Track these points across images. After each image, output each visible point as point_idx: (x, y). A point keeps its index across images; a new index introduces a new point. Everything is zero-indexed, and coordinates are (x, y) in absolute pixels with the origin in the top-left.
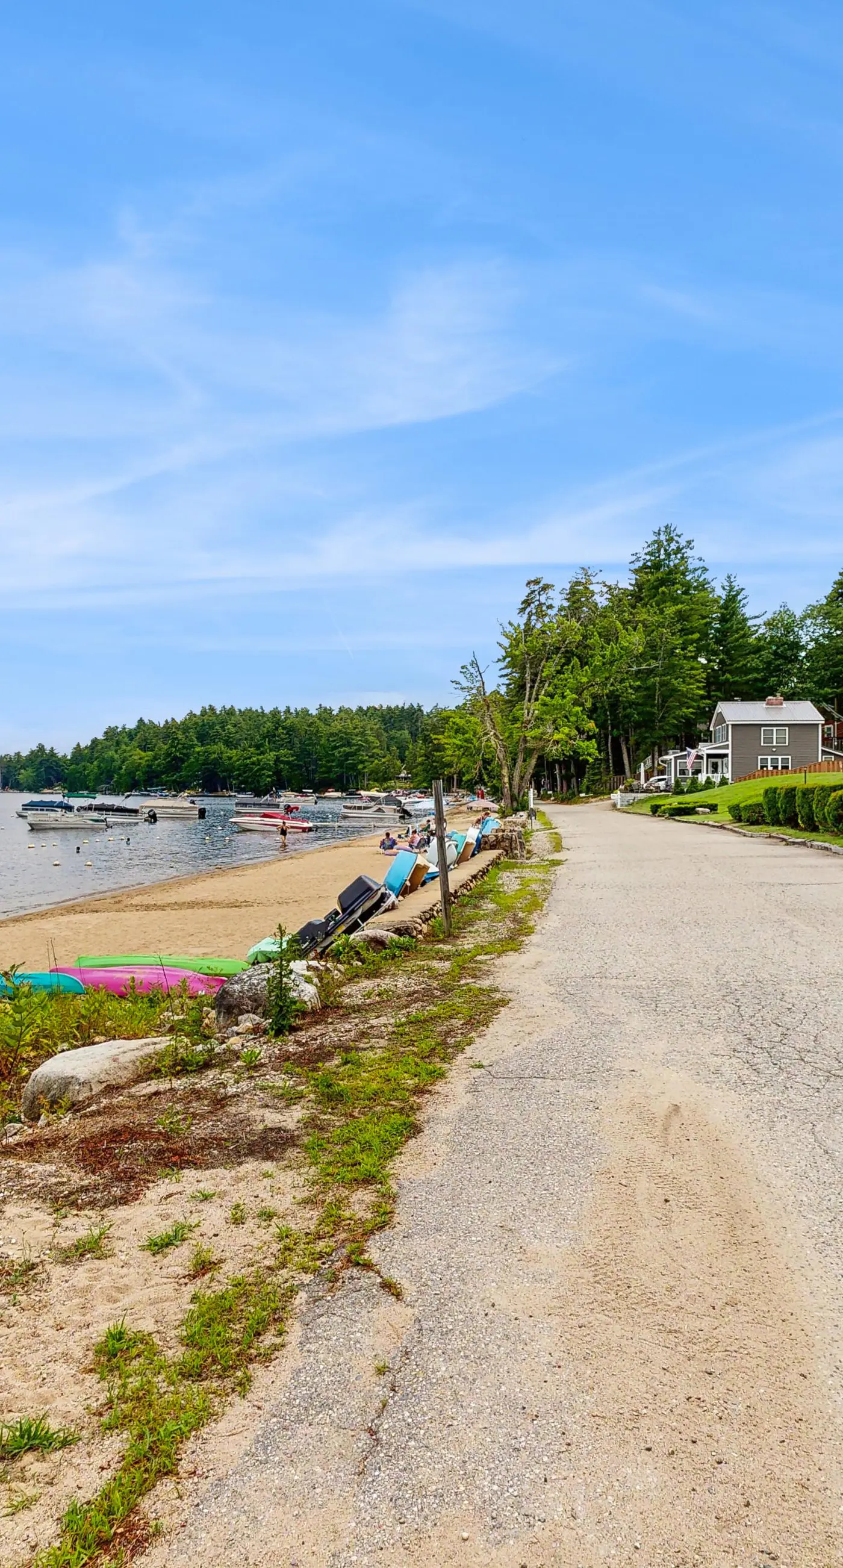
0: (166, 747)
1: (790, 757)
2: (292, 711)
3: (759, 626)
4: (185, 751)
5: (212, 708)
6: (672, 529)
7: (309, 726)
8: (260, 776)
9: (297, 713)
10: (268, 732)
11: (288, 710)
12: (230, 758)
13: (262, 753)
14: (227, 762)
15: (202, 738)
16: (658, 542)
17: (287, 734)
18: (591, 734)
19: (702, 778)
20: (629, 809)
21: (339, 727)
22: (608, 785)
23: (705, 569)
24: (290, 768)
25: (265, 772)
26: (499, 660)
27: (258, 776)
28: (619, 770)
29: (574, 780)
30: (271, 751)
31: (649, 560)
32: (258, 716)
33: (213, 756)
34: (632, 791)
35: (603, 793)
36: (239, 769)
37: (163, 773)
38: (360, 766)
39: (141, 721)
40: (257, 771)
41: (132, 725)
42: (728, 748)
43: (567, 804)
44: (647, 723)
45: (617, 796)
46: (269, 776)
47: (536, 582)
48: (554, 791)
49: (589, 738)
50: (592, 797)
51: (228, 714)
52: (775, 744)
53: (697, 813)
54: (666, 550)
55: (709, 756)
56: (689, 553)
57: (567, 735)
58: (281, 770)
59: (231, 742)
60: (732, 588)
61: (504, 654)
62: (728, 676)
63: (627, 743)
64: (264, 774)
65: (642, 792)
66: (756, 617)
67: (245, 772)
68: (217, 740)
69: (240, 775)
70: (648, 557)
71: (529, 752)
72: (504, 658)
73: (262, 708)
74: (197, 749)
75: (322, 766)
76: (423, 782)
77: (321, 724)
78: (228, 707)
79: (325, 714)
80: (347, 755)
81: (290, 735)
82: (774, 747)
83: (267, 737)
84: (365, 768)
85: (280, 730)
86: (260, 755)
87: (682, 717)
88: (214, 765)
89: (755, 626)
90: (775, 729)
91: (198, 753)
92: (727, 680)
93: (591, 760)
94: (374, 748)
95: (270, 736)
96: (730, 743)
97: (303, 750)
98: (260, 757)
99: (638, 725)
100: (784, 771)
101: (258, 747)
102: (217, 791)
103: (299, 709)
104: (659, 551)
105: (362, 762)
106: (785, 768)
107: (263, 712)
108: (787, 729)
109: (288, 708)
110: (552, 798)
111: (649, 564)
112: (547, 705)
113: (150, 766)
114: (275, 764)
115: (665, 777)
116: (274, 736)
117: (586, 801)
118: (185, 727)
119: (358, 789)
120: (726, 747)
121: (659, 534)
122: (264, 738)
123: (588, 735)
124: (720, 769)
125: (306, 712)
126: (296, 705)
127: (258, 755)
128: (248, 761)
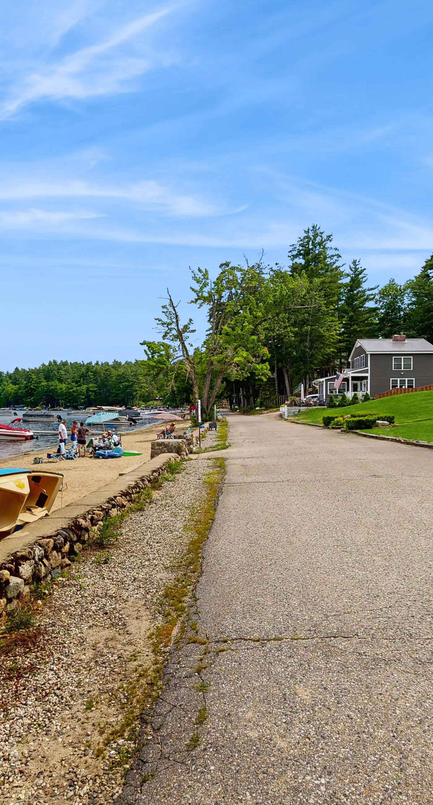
0: (25, 382)
1: (414, 379)
2: (100, 363)
3: (375, 295)
4: (36, 385)
5: (55, 362)
6: (317, 228)
7: (106, 371)
8: (78, 398)
9: (102, 364)
10: (83, 374)
11: (97, 363)
12: (61, 389)
13: (80, 386)
14: (59, 391)
15: (48, 378)
16: (307, 237)
17: (93, 375)
18: (264, 358)
19: (350, 395)
20: (295, 419)
21: (123, 371)
22: (275, 401)
23: (339, 256)
24: (95, 394)
26: (192, 302)
28: (282, 392)
29: (252, 399)
30: (84, 384)
31: (302, 250)
32: (80, 366)
33: (52, 388)
34: (296, 405)
35: (271, 407)
36: (66, 395)
37: (24, 397)
38: (134, 393)
39: (17, 369)
40: (76, 396)
41: (12, 371)
42: (368, 373)
43: (247, 415)
44: (302, 358)
45: (284, 409)
46: (83, 399)
47: (227, 264)
48: (239, 406)
49: (263, 362)
50: (264, 410)
51: (63, 365)
52: (403, 369)
53: (377, 426)
54: (313, 243)
55: (354, 378)
56: (328, 244)
57: (245, 358)
58: (90, 396)
59: (63, 380)
60: (356, 269)
61: (197, 298)
62: (355, 327)
63: (288, 374)
64: (80, 398)
65: (303, 406)
66: (372, 289)
67: (69, 397)
68: (54, 379)
69: (66, 398)
70: (301, 248)
71: (215, 374)
72: (196, 300)
73: (83, 362)
74: (43, 384)
75: (113, 393)
76: (167, 401)
77: (113, 370)
78: (64, 361)
79: (117, 364)
80: (127, 387)
81: (96, 376)
82: (403, 371)
83: (82, 377)
84: (137, 394)
85: (90, 373)
86: (78, 387)
87: (326, 354)
88: (52, 392)
89: (372, 295)
90: (402, 358)
91: (43, 386)
92: (355, 329)
93: (265, 380)
94: (143, 383)
95: (84, 376)
96: (369, 368)
97: (103, 384)
98: (78, 388)
99: (296, 360)
100: (410, 389)
101: (77, 382)
102: (54, 407)
103: (103, 362)
104: (308, 244)
105: (136, 391)
106: (410, 387)
107: (83, 364)
108: (412, 357)
109: (98, 362)
110: (238, 411)
111: (302, 252)
112: (229, 335)
113: (16, 393)
114: (87, 392)
115: (317, 395)
116: (86, 376)
117: (260, 413)
118: (37, 372)
119: (133, 406)
120: (366, 371)
121: (308, 232)
122: (80, 378)
123: (262, 359)
124: (359, 389)
125: (107, 364)
126: (101, 361)
127: (77, 387)
128: (71, 390)
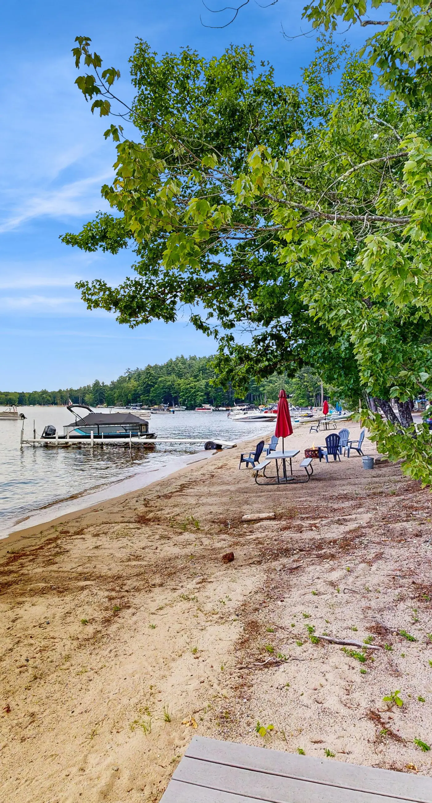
0: (143, 378)
4: (154, 381)
10: (203, 366)
12: (179, 384)
13: (198, 381)
14: (177, 387)
24: (216, 390)
25: (199, 393)
27: (194, 396)
30: (203, 379)
33: (169, 383)
36: (183, 392)
37: (142, 394)
38: (261, 389)
40: (194, 392)
46: (202, 396)
58: (209, 392)
59: (182, 374)
64: (198, 395)
67: (187, 393)
68: (172, 373)
69: (184, 395)
84: (264, 390)
88: (169, 389)
91: (161, 381)
101: (195, 377)
113: (135, 390)
114: (206, 388)
116: (207, 369)
122: (200, 370)
127: (195, 382)
128: (188, 386)
